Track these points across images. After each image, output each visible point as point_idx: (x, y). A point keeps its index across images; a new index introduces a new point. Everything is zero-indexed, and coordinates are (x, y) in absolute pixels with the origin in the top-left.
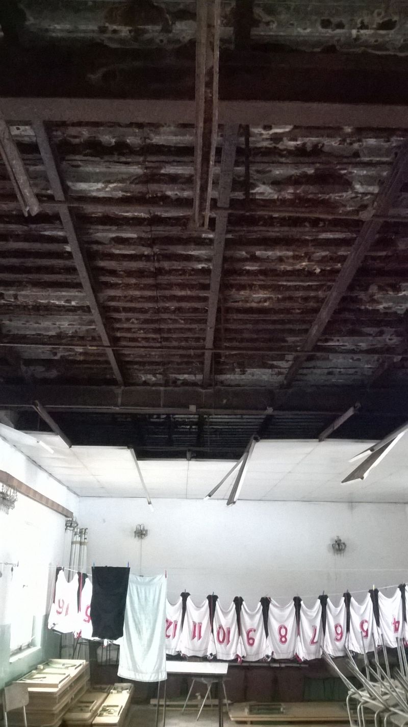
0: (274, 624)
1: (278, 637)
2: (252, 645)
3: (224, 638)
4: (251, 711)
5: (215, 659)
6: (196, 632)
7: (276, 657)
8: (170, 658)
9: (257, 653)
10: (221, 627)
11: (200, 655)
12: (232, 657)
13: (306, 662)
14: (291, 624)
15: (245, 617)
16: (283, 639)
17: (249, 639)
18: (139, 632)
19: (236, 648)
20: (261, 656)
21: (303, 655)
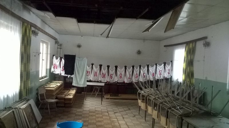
0: (118, 73)
1: (119, 76)
2: (111, 78)
3: (104, 76)
4: (110, 96)
5: (101, 82)
6: (95, 74)
7: (118, 82)
8: (88, 81)
9: (113, 81)
10: (103, 73)
11: (97, 80)
12: (106, 82)
13: (127, 83)
14: (123, 73)
15: (110, 71)
16: (121, 77)
18: (79, 74)
19: (107, 79)
21: (126, 81)
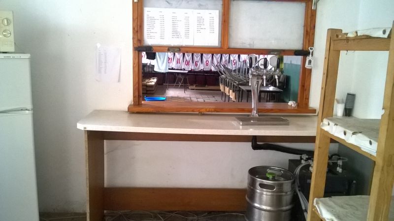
0: (204, 60)
1: (205, 64)
2: (197, 66)
3: (188, 64)
4: (196, 86)
5: (184, 70)
6: (178, 62)
7: (204, 70)
8: (169, 69)
9: (198, 68)
10: (187, 60)
11: (180, 68)
12: (190, 70)
13: (214, 72)
14: (210, 60)
15: (195, 57)
16: (207, 64)
17: (196, 64)
18: (160, 58)
19: (191, 67)
20: (199, 70)
21: (213, 69)
